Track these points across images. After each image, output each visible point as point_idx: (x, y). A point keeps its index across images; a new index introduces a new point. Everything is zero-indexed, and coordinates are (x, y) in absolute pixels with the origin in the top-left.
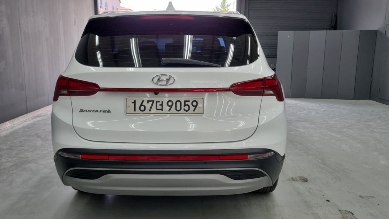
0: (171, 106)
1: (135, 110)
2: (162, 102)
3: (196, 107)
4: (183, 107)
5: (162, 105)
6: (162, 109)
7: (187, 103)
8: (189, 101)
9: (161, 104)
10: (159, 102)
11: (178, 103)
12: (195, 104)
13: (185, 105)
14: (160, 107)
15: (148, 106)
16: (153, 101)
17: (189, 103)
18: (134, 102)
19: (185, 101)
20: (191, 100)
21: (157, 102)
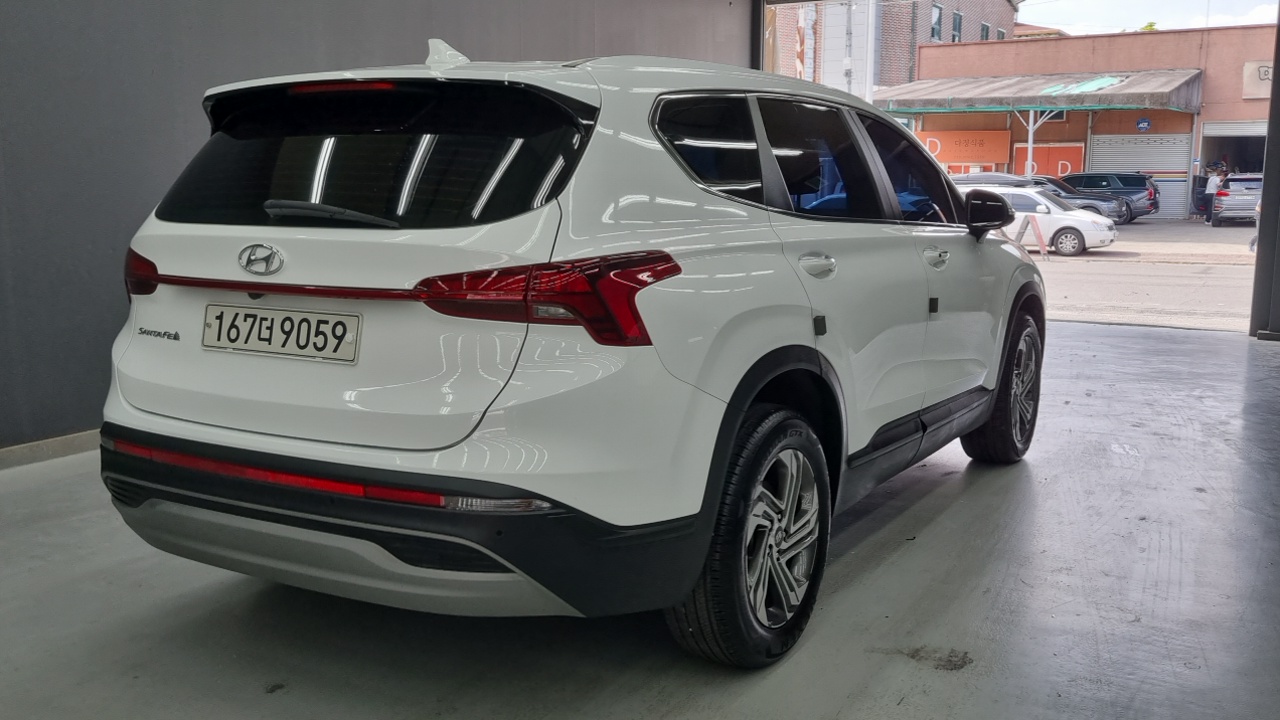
0: (288, 334)
1: (219, 339)
2: (273, 320)
3: (340, 339)
4: (313, 339)
5: (270, 328)
6: (269, 340)
7: (323, 327)
8: (326, 322)
9: (269, 325)
10: (266, 319)
11: (304, 326)
12: (339, 330)
13: (318, 333)
14: (265, 334)
15: (244, 327)
16: (254, 317)
17: (326, 329)
18: (220, 318)
19: (320, 322)
20: (333, 320)
21: (263, 319)
